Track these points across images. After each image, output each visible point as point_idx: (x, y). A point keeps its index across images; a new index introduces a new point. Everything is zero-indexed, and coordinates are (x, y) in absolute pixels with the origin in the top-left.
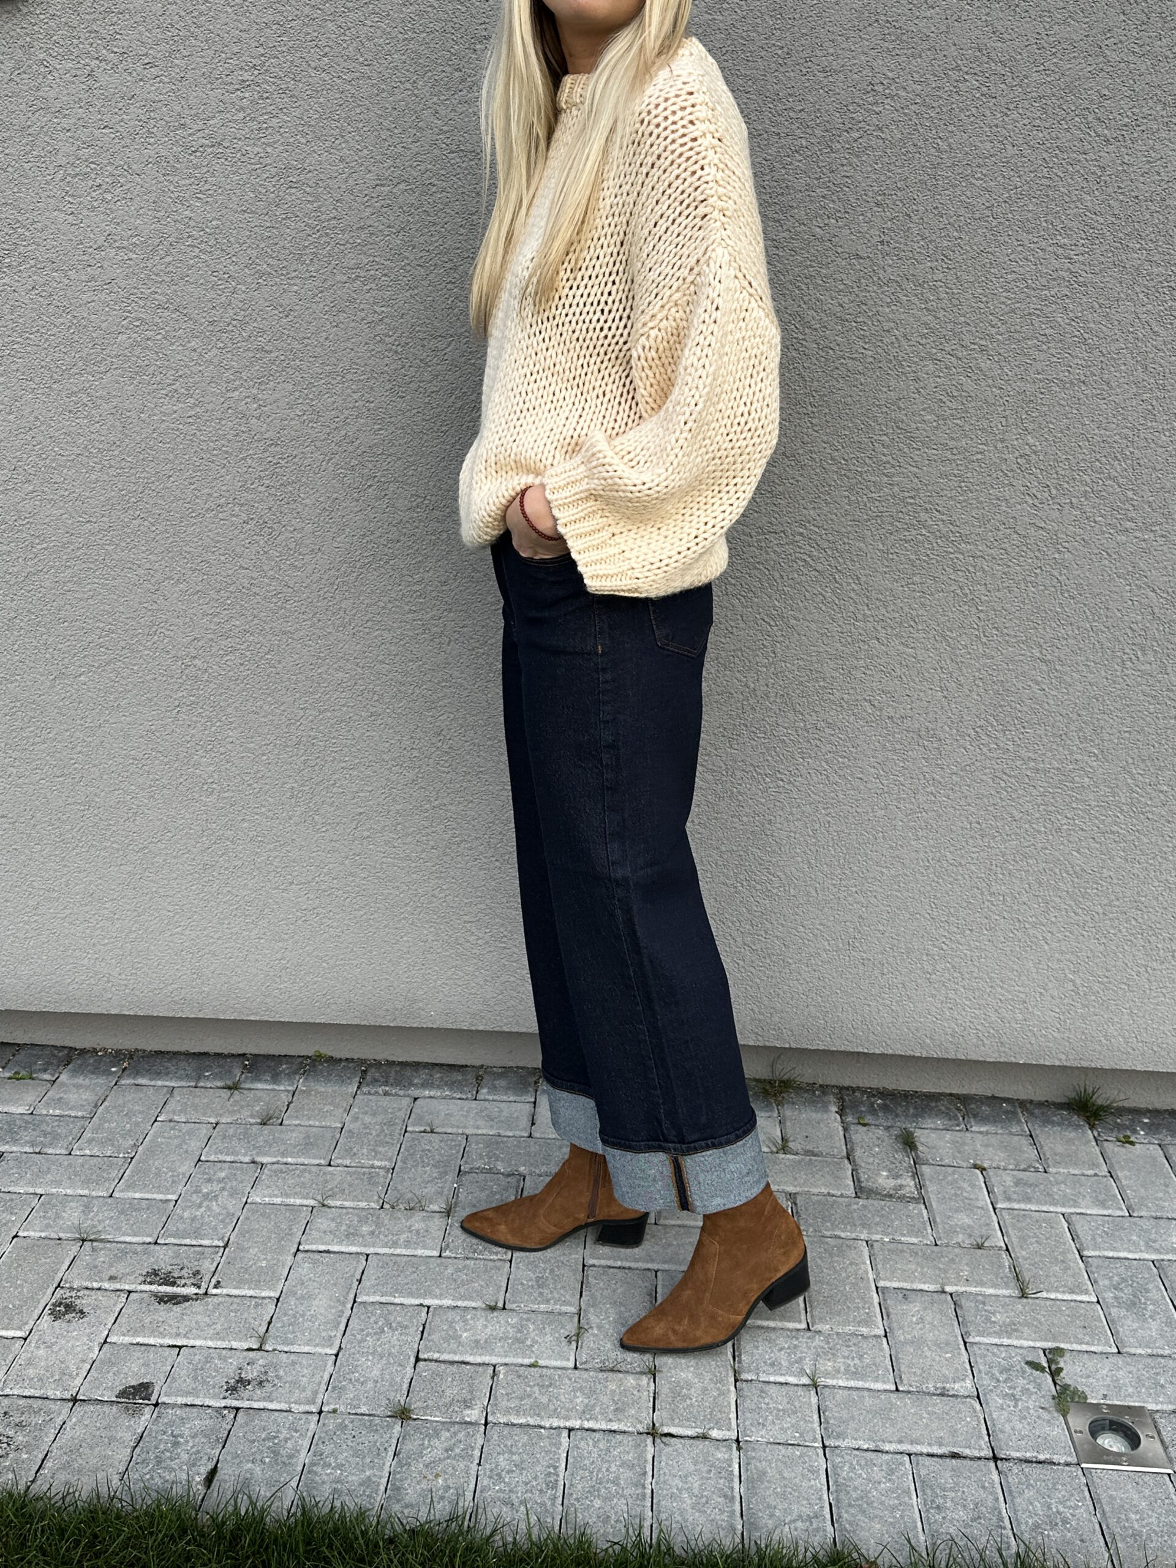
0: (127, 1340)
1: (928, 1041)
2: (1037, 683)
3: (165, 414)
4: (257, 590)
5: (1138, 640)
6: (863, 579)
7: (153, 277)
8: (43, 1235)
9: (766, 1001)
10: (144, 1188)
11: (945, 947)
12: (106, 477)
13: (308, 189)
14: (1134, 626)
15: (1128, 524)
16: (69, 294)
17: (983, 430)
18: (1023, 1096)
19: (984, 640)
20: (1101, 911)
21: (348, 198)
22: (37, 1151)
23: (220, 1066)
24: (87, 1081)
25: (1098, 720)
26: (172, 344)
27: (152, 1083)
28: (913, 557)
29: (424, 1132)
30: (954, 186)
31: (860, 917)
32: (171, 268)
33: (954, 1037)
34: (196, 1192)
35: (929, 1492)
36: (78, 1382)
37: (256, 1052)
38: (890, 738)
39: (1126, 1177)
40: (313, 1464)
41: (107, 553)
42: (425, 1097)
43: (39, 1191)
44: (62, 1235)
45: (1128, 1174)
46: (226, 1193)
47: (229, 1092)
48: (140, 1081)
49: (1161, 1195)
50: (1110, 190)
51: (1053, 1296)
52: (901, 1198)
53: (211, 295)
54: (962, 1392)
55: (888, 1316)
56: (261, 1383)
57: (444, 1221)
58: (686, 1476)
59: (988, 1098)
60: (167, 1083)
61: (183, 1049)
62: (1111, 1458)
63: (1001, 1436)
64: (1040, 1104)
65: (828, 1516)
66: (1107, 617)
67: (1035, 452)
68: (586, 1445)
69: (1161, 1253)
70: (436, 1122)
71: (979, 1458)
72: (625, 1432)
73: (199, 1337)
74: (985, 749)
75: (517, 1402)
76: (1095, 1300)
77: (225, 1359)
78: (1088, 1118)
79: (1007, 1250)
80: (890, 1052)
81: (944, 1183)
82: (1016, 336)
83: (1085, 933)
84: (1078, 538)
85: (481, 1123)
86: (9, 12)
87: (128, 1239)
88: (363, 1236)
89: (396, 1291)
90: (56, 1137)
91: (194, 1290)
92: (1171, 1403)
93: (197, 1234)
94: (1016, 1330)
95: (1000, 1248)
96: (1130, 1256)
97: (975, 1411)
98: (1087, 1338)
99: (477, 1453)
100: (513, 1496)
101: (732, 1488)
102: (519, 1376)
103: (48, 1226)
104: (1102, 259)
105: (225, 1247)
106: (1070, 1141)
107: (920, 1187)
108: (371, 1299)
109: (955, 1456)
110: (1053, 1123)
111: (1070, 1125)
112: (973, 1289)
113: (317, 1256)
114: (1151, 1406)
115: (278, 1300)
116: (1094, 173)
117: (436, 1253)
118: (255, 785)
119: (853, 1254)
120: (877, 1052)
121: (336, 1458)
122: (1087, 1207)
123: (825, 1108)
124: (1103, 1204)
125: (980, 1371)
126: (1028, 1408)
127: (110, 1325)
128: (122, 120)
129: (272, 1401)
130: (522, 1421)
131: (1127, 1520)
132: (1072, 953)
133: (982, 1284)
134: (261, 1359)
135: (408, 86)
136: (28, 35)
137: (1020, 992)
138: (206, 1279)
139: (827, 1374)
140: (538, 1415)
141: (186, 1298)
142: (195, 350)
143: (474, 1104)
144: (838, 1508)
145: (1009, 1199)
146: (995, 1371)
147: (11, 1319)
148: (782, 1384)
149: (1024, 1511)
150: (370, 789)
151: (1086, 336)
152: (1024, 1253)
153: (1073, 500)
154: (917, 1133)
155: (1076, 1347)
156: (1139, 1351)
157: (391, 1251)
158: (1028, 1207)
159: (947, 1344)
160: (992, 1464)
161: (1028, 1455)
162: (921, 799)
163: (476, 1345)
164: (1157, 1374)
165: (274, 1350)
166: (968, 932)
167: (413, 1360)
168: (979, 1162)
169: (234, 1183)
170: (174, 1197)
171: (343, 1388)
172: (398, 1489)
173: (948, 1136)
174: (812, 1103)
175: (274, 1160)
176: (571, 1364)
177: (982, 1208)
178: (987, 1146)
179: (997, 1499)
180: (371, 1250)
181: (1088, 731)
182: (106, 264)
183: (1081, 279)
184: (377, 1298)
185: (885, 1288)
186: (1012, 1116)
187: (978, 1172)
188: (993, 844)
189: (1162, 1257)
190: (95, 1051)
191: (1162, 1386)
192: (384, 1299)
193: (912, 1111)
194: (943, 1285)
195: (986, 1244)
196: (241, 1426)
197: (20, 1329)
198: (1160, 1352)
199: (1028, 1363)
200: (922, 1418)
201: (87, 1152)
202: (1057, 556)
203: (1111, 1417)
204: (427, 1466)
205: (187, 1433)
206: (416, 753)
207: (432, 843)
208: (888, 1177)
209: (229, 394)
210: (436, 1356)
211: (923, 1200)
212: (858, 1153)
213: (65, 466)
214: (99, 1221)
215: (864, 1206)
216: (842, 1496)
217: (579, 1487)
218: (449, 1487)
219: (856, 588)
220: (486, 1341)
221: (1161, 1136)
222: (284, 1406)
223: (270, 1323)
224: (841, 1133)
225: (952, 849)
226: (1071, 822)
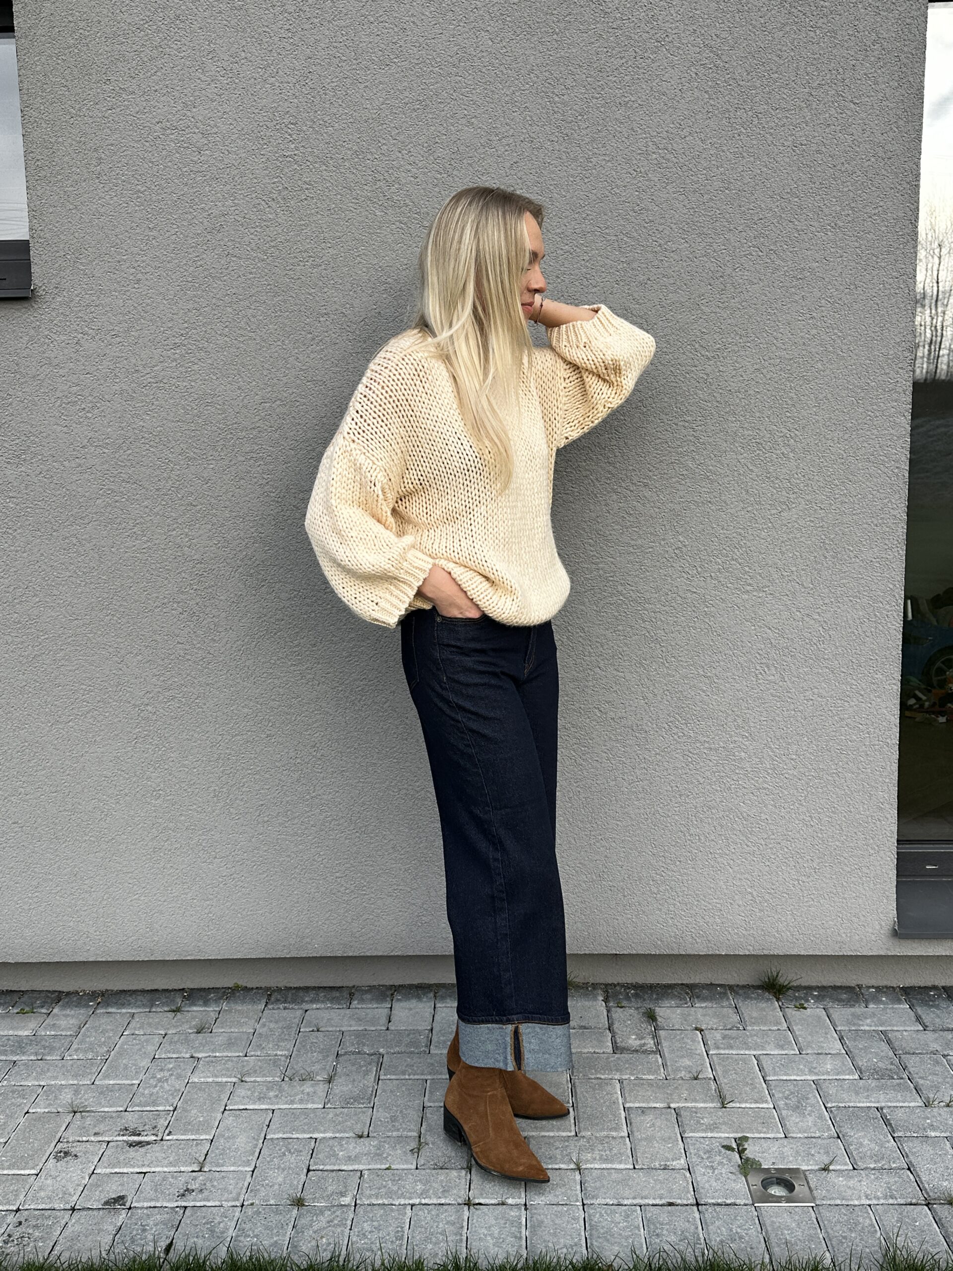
0: (108, 1171)
1: (659, 943)
2: (704, 691)
4: (189, 657)
5: (764, 661)
6: (586, 629)
7: (119, 463)
8: (46, 1110)
10: (116, 1077)
12: (88, 590)
13: (218, 407)
14: (760, 652)
15: (749, 588)
16: (64, 475)
17: (651, 534)
18: (732, 983)
19: (667, 665)
20: (763, 843)
21: (244, 411)
22: (39, 1058)
23: (166, 998)
24: (73, 1012)
25: (745, 714)
26: (132, 504)
27: (119, 1011)
28: (616, 614)
29: (313, 1031)
31: (606, 856)
32: (131, 457)
33: (676, 938)
34: (152, 1078)
35: (652, 1227)
36: (75, 1198)
37: (192, 987)
38: (614, 732)
39: (799, 1030)
40: (237, 1236)
41: (89, 639)
42: (313, 1009)
43: (42, 1083)
44: (59, 1110)
45: (801, 1027)
46: (173, 1077)
47: (173, 1014)
48: (110, 1010)
49: (822, 1039)
50: (713, 387)
51: (743, 1105)
52: (645, 1052)
53: (158, 472)
54: (678, 1167)
55: (631, 1124)
56: (201, 1190)
57: (327, 1086)
58: (490, 1227)
59: (707, 985)
60: (130, 1011)
61: (140, 987)
62: (775, 1199)
63: (702, 1191)
64: (744, 987)
65: (584, 1245)
66: (742, 647)
67: (685, 546)
68: (423, 1213)
69: (819, 1075)
70: (321, 1024)
71: (687, 1205)
72: (449, 1204)
73: (158, 1166)
74: (675, 737)
75: (376, 1191)
76: (772, 1106)
77: (176, 1178)
78: (775, 993)
79: (715, 1079)
80: (634, 952)
81: (674, 1041)
82: (665, 476)
83: (755, 859)
84: (718, 598)
85: (353, 1023)
86: (26, 308)
87: (106, 1109)
88: (270, 1099)
89: (294, 1130)
90: (52, 1049)
91: (154, 1138)
92: (817, 1165)
93: (154, 1103)
94: (716, 1128)
95: (710, 1079)
96: (798, 1078)
97: (685, 1177)
98: (765, 1130)
99: (349, 1223)
100: (373, 1246)
101: (520, 1232)
102: (378, 1176)
103: (50, 1105)
104: (713, 428)
105: (174, 1111)
106: (763, 1009)
107: (658, 1044)
108: (276, 1136)
109: (671, 1204)
110: (751, 999)
111: (763, 999)
112: (689, 1105)
113: (238, 1112)
114: (804, 1168)
115: (212, 1141)
116: (702, 378)
117: (321, 1106)
118: (189, 790)
119: (609, 1088)
120: (625, 952)
121: (253, 1232)
122: (771, 1050)
123: (595, 998)
124: (782, 1047)
125: (691, 1154)
126: (722, 1173)
127: (95, 1163)
128: (98, 369)
129: (209, 1201)
130: (380, 1202)
131: (782, 1235)
132: (748, 873)
133: (696, 1101)
134: (201, 1177)
135: (279, 343)
136: (38, 320)
137: (716, 903)
138: (162, 1130)
139: (587, 1161)
140: (391, 1198)
141: (148, 1143)
142: (147, 507)
143: (348, 1011)
144: (591, 1239)
145: (718, 1048)
146: (701, 1153)
147: (27, 1163)
148: (557, 1169)
149: (714, 1233)
150: (268, 787)
151: (708, 474)
152: (726, 1081)
153: (712, 574)
154: (657, 1010)
155: (757, 1135)
156: (799, 1135)
157: (290, 1106)
158: (731, 1052)
159: (670, 1138)
160: (695, 1208)
161: (719, 1201)
162: (638, 772)
163: (349, 1159)
164: (810, 1148)
165: (210, 1171)
166: (678, 863)
167: (305, 1171)
168: (699, 1026)
169: (179, 1071)
170: (137, 1082)
171: (258, 1190)
172: (296, 1247)
173: (679, 1011)
174: (586, 995)
175: (207, 1055)
176: (414, 1167)
177: (699, 1055)
178: (704, 1015)
179: (697, 1228)
180: (276, 1107)
181: (740, 721)
182: (88, 456)
183: (701, 440)
184: (281, 1135)
185: (629, 1108)
186: (723, 995)
187: (698, 1032)
188: (687, 801)
189: (819, 1078)
190: (77, 993)
191: (813, 1155)
192: (285, 1136)
193: (654, 996)
194: (669, 1104)
195: (700, 1077)
196: (189, 1217)
197: (33, 1168)
198: (813, 1135)
199: (723, 1147)
200: (649, 1183)
201: (75, 1057)
202: (706, 609)
203: (776, 1175)
204: (315, 1232)
205: (151, 1223)
206: (299, 761)
207: (312, 823)
208: (635, 1039)
209: (170, 533)
210: (321, 1167)
211: (659, 1052)
212: (616, 1026)
213: (61, 584)
214: (86, 1100)
215: (618, 1058)
216: (594, 1232)
217: (418, 1238)
218: (330, 1244)
219: (582, 635)
220: (355, 1157)
221: (825, 1003)
222: (217, 1203)
223: (206, 1155)
224: (605, 1013)
225: (661, 805)
226: (737, 783)
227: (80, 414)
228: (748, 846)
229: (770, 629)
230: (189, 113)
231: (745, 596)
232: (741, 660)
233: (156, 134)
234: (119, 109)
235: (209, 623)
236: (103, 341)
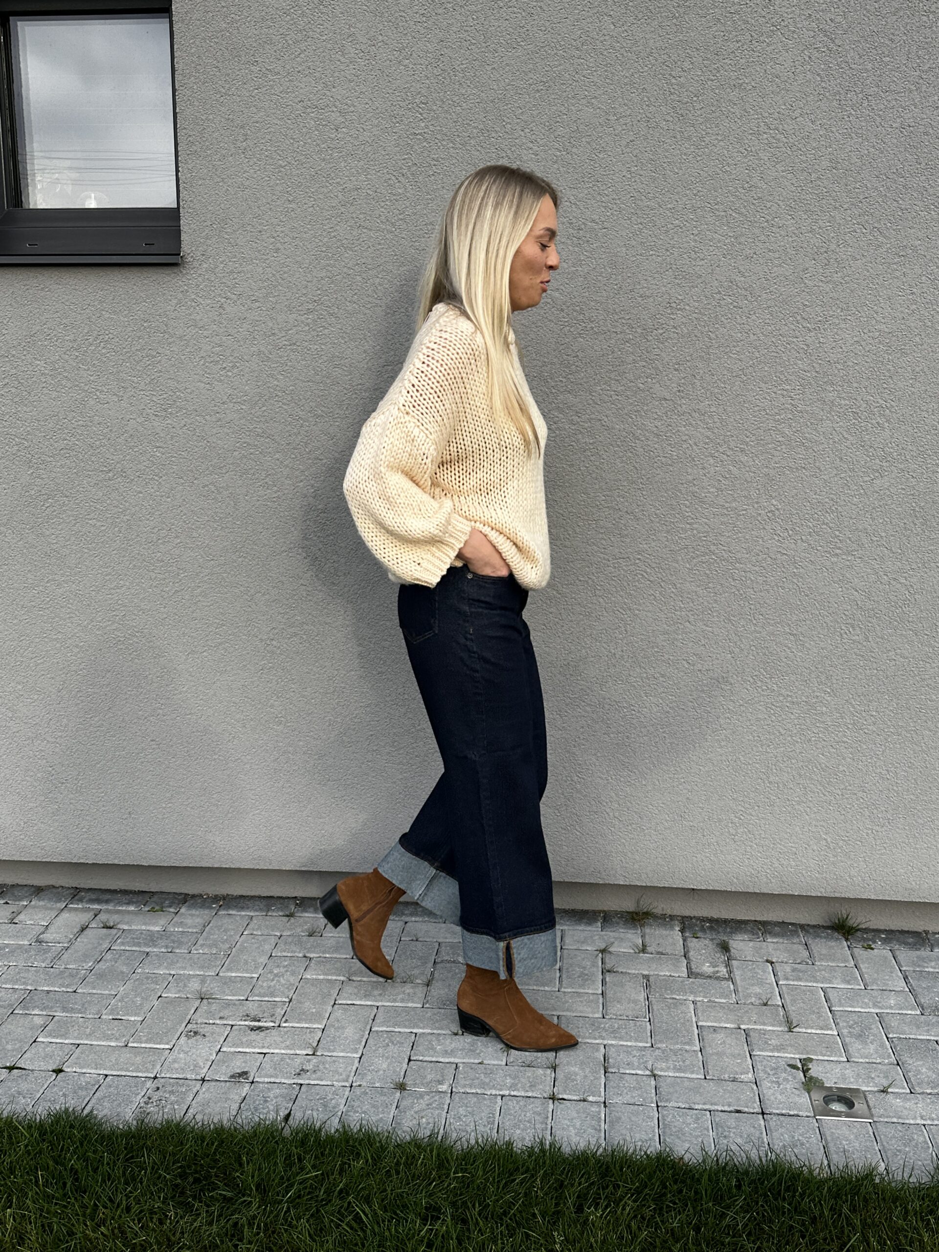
0: (232, 1050)
1: (735, 880)
2: (789, 648)
3: (260, 496)
5: (850, 621)
6: (679, 585)
8: (177, 996)
9: (629, 855)
10: (238, 970)
11: (742, 818)
13: (345, 368)
14: (846, 613)
15: (838, 551)
16: (206, 428)
18: (803, 922)
19: (754, 622)
20: (840, 793)
22: (170, 950)
23: (281, 904)
24: (197, 913)
25: (829, 671)
26: (265, 456)
28: (707, 572)
29: (412, 940)
30: (720, 358)
31: (688, 798)
32: (266, 414)
33: (751, 877)
34: (270, 972)
35: (720, 1129)
36: (205, 1070)
37: (304, 896)
38: (700, 683)
39: (865, 968)
40: (347, 1111)
41: (223, 578)
42: (412, 921)
43: (173, 972)
44: (188, 996)
45: (867, 965)
46: (288, 973)
47: (287, 918)
48: (231, 912)
49: (887, 977)
50: (813, 358)
51: (809, 1031)
52: (718, 978)
53: (289, 428)
54: (746, 1080)
55: (703, 1040)
56: (315, 1071)
57: (425, 988)
58: (572, 1119)
59: (779, 923)
60: (248, 914)
61: (257, 894)
62: (836, 1114)
63: (767, 1102)
64: (814, 926)
65: (658, 1140)
66: (829, 607)
67: (778, 509)
68: (512, 1103)
69: (882, 1009)
70: (419, 935)
71: (753, 1113)
72: (536, 1097)
73: (276, 1048)
74: (759, 690)
75: (470, 1082)
76: (836, 1034)
77: (293, 1059)
78: (844, 934)
79: (783, 1006)
80: (711, 888)
81: (746, 970)
82: (762, 442)
83: (831, 807)
84: (807, 560)
85: (448, 935)
86: (175, 273)
87: (229, 998)
88: (375, 996)
89: (396, 1025)
90: (180, 944)
91: (272, 1024)
92: (877, 1087)
93: (272, 995)
94: (783, 1049)
95: (779, 1006)
96: (862, 1010)
97: (753, 1089)
98: (828, 1053)
99: (446, 1107)
100: (468, 1128)
101: (600, 1126)
102: (472, 1069)
103: (179, 991)
104: (811, 397)
105: (289, 1002)
106: (831, 947)
107: (730, 972)
108: (381, 1029)
109: (738, 1111)
110: (821, 937)
111: (832, 938)
112: (758, 1027)
113: (346, 1006)
114: (864, 1088)
115: (323, 1030)
116: (803, 348)
117: (420, 1006)
118: (307, 718)
119: (683, 1008)
120: (703, 888)
121: (361, 1108)
122: (837, 984)
123: (672, 928)
124: (848, 982)
125: (758, 1069)
126: (786, 1088)
127: (221, 1043)
128: (238, 332)
129: (322, 1080)
130: (474, 1091)
131: (841, 1144)
132: (824, 821)
133: (764, 1024)
134: (315, 1060)
135: (402, 310)
136: (185, 285)
137: (792, 847)
138: (279, 1018)
139: (662, 1070)
140: (483, 1088)
141: (267, 1028)
142: (278, 460)
144: (664, 1136)
145: (787, 979)
146: (768, 1070)
147: (162, 1039)
148: (633, 1074)
149: (778, 1139)
150: (378, 719)
151: (804, 441)
152: (793, 1008)
153: (803, 537)
154: (731, 942)
155: (821, 1058)
156: (861, 1060)
157: (392, 1004)
158: (800, 983)
159: (739, 1055)
160: (760, 1116)
161: (784, 1112)
162: (722, 721)
163: (446, 1053)
164: (870, 1072)
165: (322, 1055)
166: (757, 808)
167: (407, 1060)
168: (770, 959)
169: (294, 968)
170: (256, 976)
171: (365, 1074)
172: (399, 1124)
173: (751, 944)
174: (665, 925)
175: (318, 955)
176: (504, 1063)
177: (769, 984)
178: (775, 950)
179: (762, 1133)
180: (380, 1004)
181: (823, 678)
182: (228, 411)
183: (799, 409)
184: (384, 1029)
185: (701, 1026)
186: (794, 933)
187: (769, 964)
188: (769, 750)
189: (882, 1011)
190: (201, 896)
191: (873, 1078)
192: (388, 1029)
193: (728, 930)
194: (739, 1025)
195: (769, 1003)
196: (304, 1093)
197: (167, 1044)
198: (874, 1061)
199: (789, 1065)
200: (719, 1092)
201: (201, 951)
202: (795, 570)
203: (838, 1093)
204: (416, 1113)
205: (272, 1096)
206: (406, 696)
207: (416, 754)
208: (709, 967)
209: (297, 484)
210: (421, 1058)
211: (731, 979)
212: (691, 953)
213: (200, 528)
214: (211, 988)
215: (693, 983)
216: (667, 1130)
217: (507, 1124)
218: (429, 1123)
219: (674, 591)
220: (451, 1051)
221: (892, 945)
222: (329, 1083)
223: (319, 1042)
224: (681, 943)
225: (743, 753)
226: (817, 735)
227: (221, 373)
228: (824, 795)
229: (856, 591)
230: (328, 93)
231: (834, 559)
232: (827, 620)
233: (297, 112)
234: (265, 89)
235: (329, 568)
236: (244, 306)
